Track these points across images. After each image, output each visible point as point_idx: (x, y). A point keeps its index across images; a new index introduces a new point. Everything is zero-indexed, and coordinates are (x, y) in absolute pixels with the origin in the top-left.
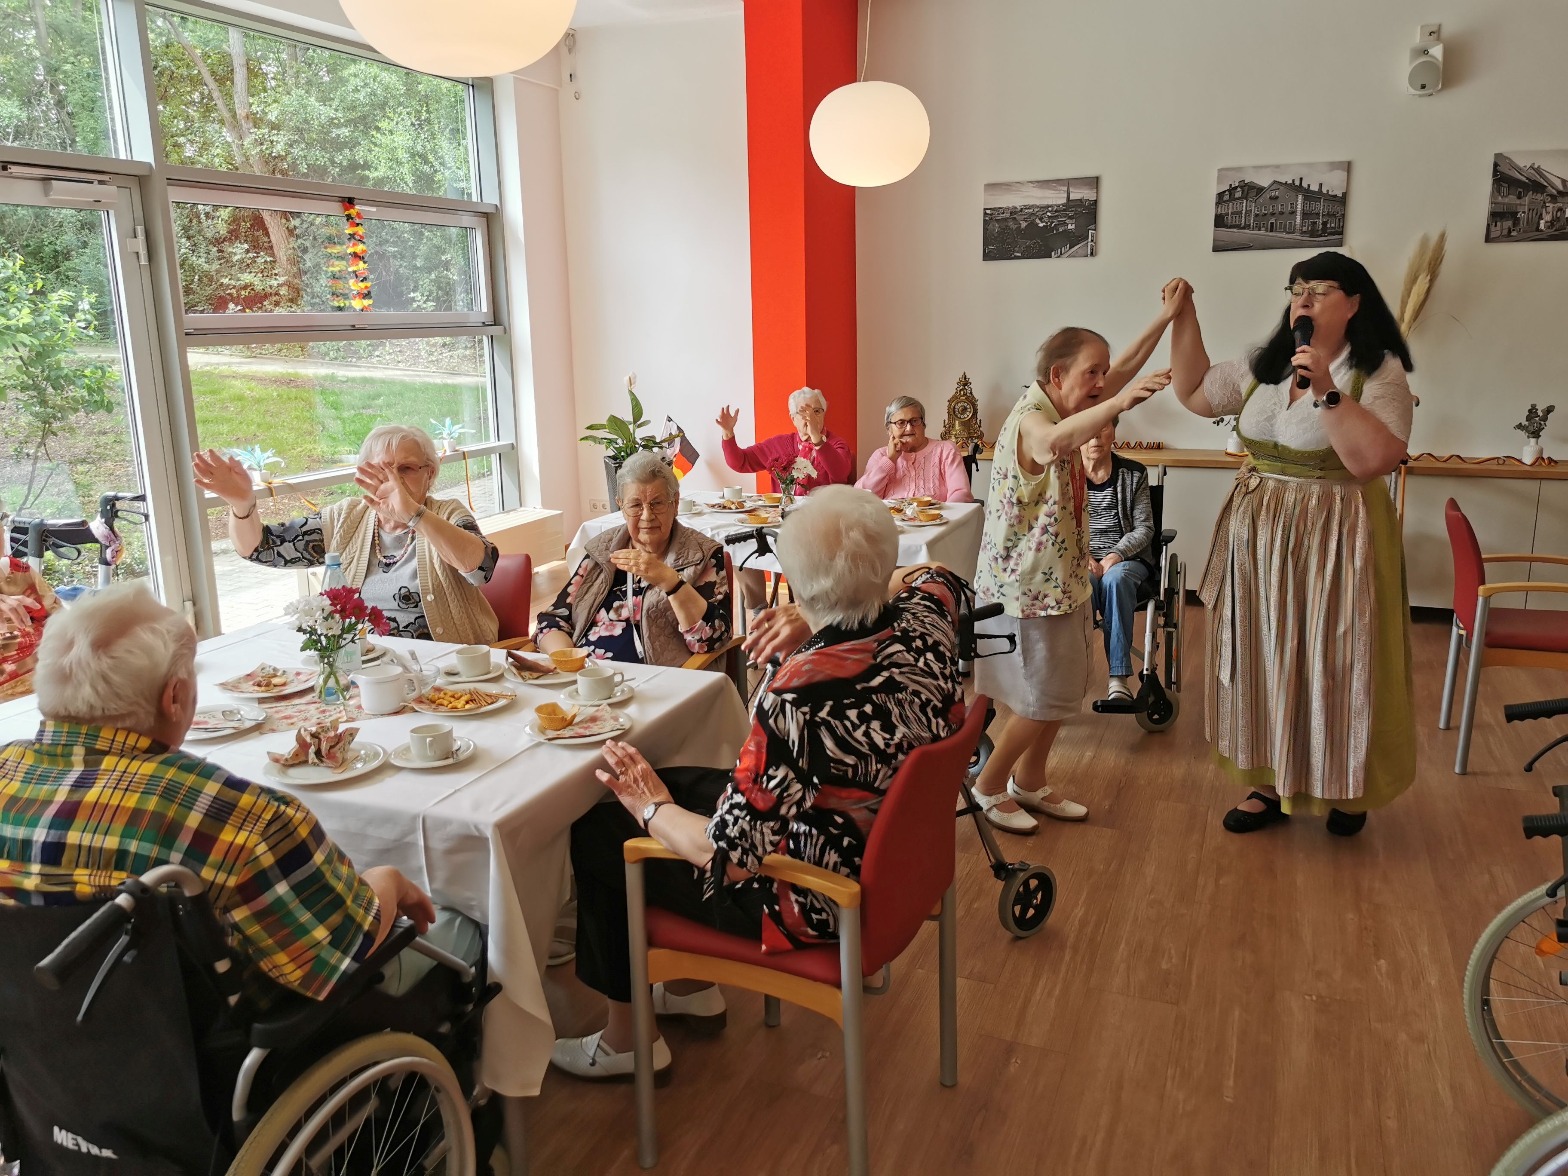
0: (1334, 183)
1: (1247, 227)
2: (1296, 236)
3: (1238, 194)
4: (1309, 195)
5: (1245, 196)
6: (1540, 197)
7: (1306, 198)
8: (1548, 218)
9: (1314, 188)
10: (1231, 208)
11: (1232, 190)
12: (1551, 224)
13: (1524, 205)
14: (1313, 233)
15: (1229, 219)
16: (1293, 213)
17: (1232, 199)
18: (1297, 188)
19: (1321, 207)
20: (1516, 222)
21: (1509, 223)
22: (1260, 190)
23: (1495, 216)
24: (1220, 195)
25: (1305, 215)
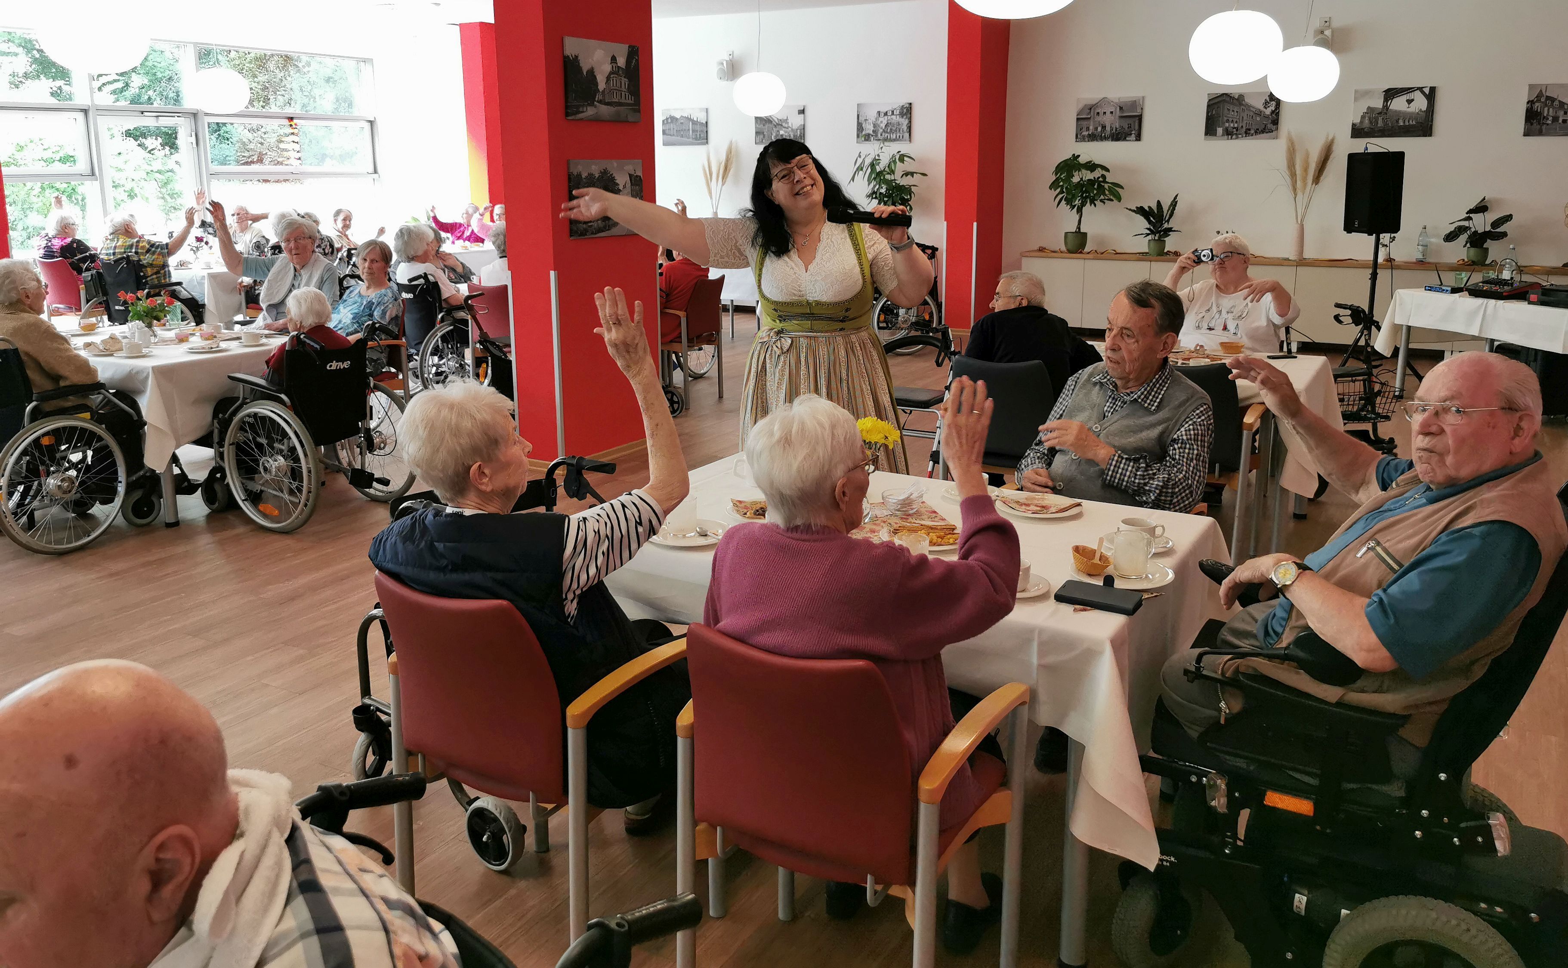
0: (702, 118)
1: (674, 135)
2: (691, 140)
3: (669, 121)
4: (695, 123)
5: (672, 122)
6: (771, 126)
7: (693, 124)
9: (695, 119)
10: (667, 127)
11: (667, 119)
14: (696, 139)
15: (667, 132)
16: (689, 130)
17: (667, 123)
18: (689, 119)
19: (698, 128)
20: (764, 136)
21: (762, 136)
22: (677, 119)
23: (757, 133)
24: (663, 121)
25: (693, 131)
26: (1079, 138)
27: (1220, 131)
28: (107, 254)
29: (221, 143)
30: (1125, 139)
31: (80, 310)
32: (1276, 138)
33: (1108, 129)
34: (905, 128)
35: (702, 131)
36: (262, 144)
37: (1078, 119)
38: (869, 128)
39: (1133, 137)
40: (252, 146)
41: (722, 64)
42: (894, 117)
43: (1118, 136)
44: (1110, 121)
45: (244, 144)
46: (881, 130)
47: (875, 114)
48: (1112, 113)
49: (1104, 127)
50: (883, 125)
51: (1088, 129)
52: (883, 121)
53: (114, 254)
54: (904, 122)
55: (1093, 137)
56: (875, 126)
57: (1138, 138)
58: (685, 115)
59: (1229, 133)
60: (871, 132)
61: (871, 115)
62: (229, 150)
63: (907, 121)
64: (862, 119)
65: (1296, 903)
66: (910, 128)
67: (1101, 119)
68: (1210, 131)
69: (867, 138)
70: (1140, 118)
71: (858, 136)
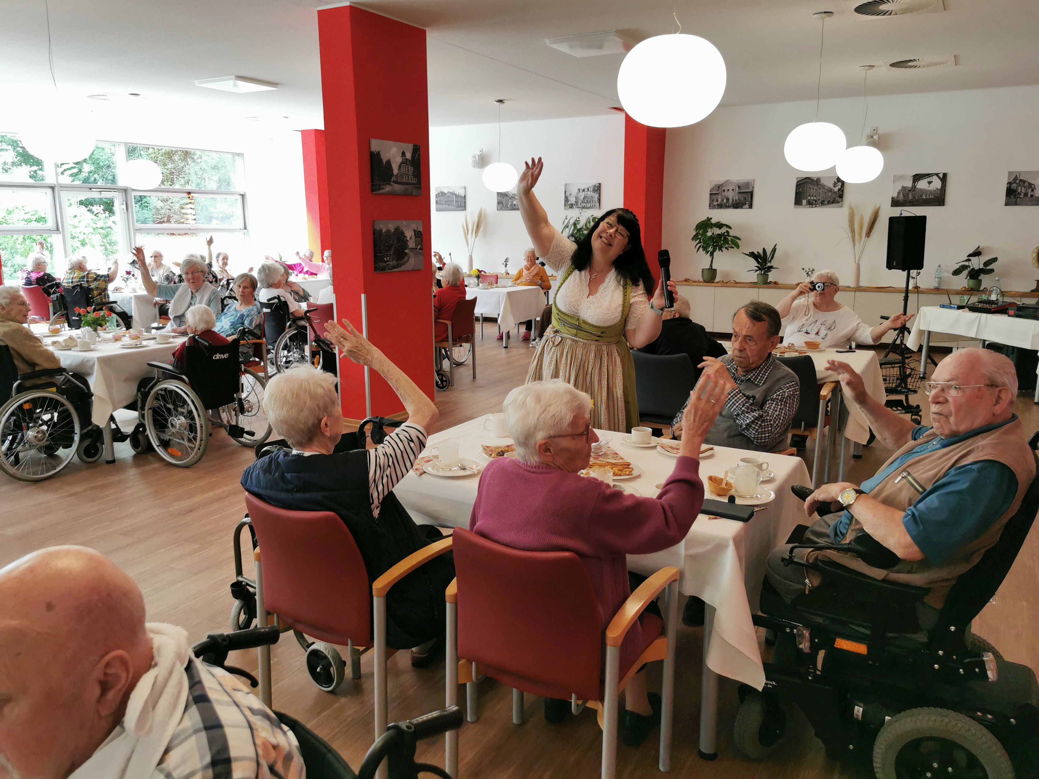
0: (462, 193)
1: (443, 204)
2: (454, 208)
4: (457, 196)
5: (442, 195)
6: (507, 198)
8: (510, 204)
9: (458, 194)
10: (439, 199)
11: (439, 194)
12: (511, 205)
13: (504, 200)
14: (458, 207)
15: (439, 202)
16: (453, 201)
17: (439, 196)
18: (453, 194)
19: (459, 199)
20: (503, 205)
21: (501, 205)
22: (445, 194)
23: (498, 203)
24: (436, 195)
25: (456, 202)
26: (712, 206)
27: (804, 202)
28: (67, 283)
29: (143, 209)
30: (741, 207)
31: (49, 320)
32: (842, 206)
33: (731, 200)
34: (596, 199)
35: (462, 202)
36: (170, 210)
37: (711, 194)
38: (572, 200)
39: (747, 206)
40: (163, 211)
41: (475, 157)
42: (589, 192)
43: (737, 205)
44: (732, 195)
45: (158, 209)
46: (580, 201)
47: (576, 190)
48: (733, 190)
49: (728, 199)
50: (582, 198)
51: (717, 201)
52: (582, 195)
53: (72, 282)
54: (596, 196)
55: (720, 206)
56: (576, 198)
57: (751, 206)
58: (451, 191)
59: (810, 204)
60: (574, 203)
61: (574, 191)
62: (147, 214)
63: (597, 195)
64: (567, 194)
65: (855, 712)
66: (599, 200)
67: (726, 194)
68: (798, 202)
69: (571, 206)
70: (751, 194)
71: (565, 205)
